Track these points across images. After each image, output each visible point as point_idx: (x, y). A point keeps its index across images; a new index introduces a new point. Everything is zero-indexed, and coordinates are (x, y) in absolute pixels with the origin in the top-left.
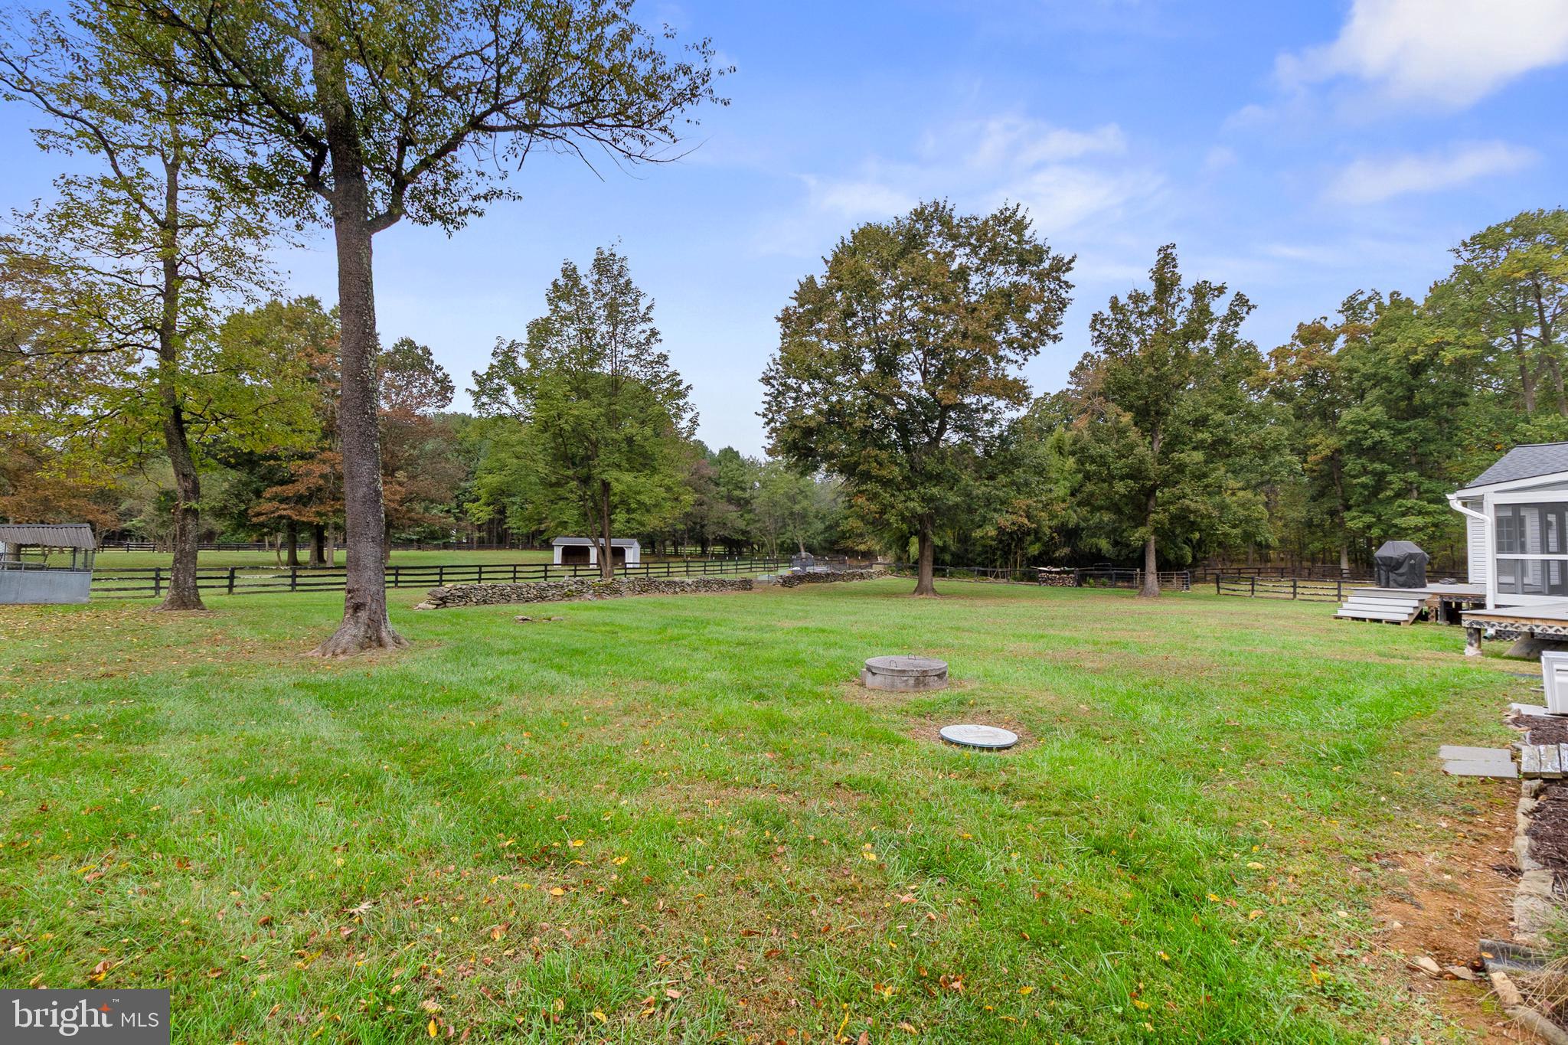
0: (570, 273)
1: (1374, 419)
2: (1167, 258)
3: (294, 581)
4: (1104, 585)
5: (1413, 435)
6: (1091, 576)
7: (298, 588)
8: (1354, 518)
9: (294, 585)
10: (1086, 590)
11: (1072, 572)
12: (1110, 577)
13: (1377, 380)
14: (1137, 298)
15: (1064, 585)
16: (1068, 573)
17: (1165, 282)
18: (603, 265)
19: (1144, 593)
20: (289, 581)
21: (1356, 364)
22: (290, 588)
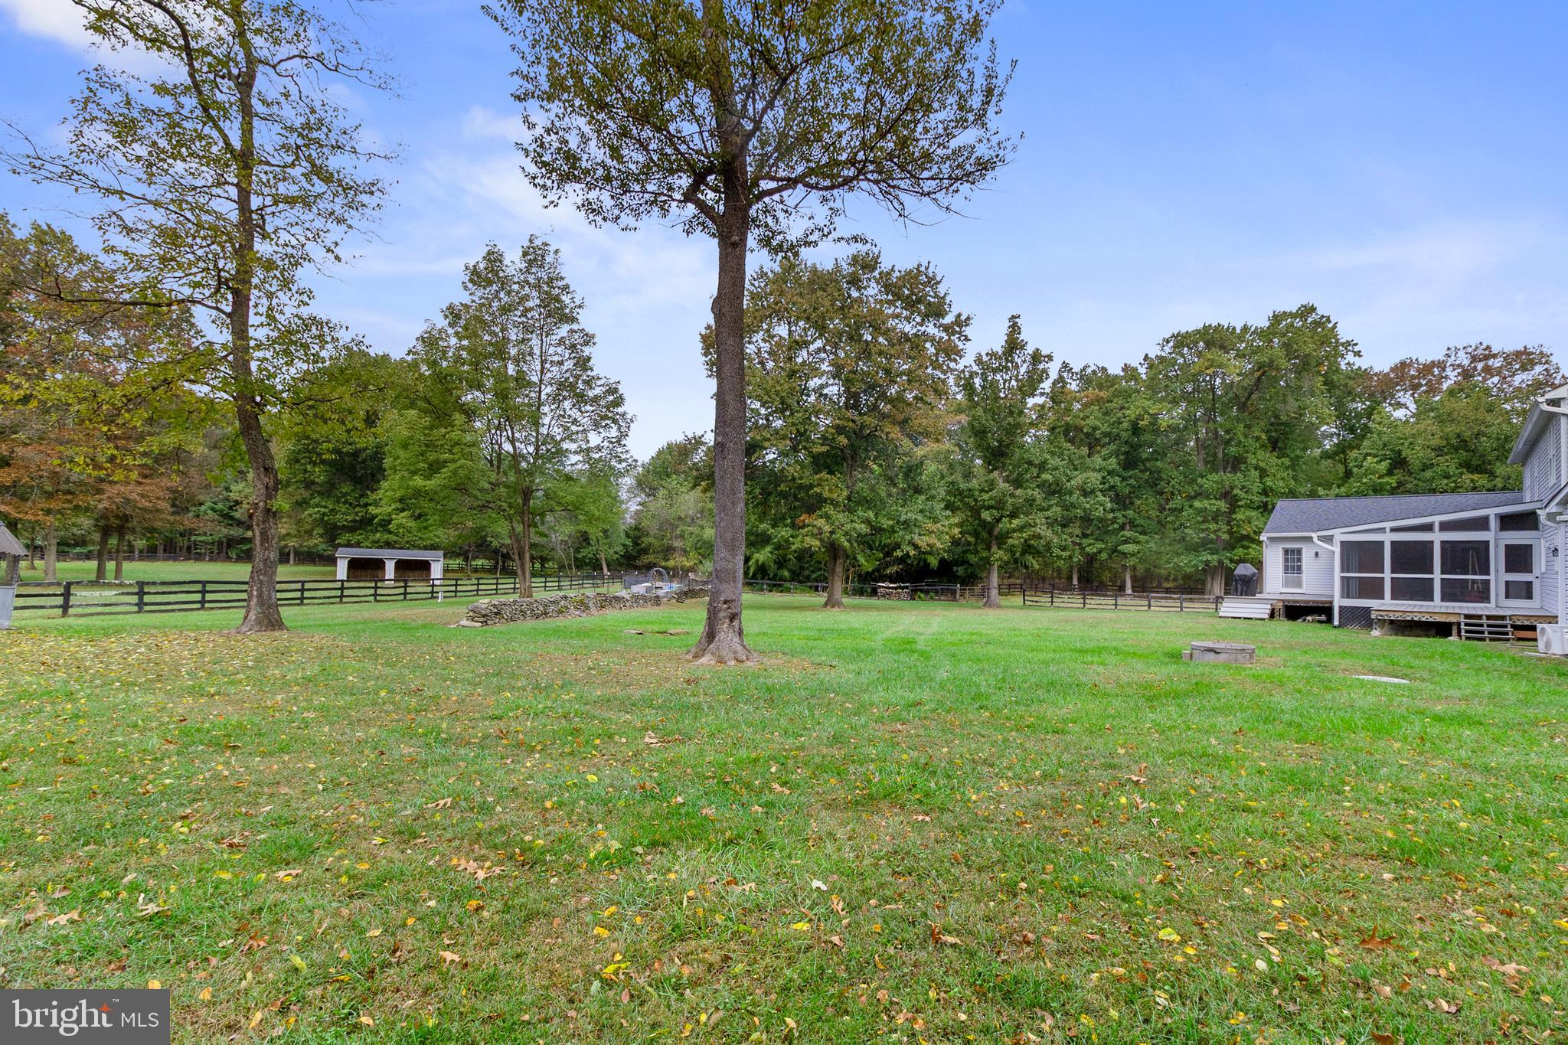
0: (494, 258)
1: (1111, 468)
2: (1014, 328)
3: (141, 599)
4: (932, 598)
5: (1133, 482)
6: (922, 591)
7: (147, 608)
8: (1090, 545)
9: (141, 604)
10: (917, 603)
11: (907, 587)
12: (936, 592)
13: (1113, 438)
14: (992, 355)
15: (899, 598)
16: (903, 588)
17: (1013, 344)
18: (535, 255)
19: (988, 604)
20: (135, 599)
21: (1099, 424)
22: (136, 608)
